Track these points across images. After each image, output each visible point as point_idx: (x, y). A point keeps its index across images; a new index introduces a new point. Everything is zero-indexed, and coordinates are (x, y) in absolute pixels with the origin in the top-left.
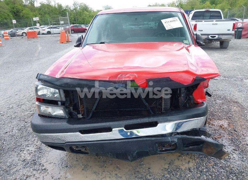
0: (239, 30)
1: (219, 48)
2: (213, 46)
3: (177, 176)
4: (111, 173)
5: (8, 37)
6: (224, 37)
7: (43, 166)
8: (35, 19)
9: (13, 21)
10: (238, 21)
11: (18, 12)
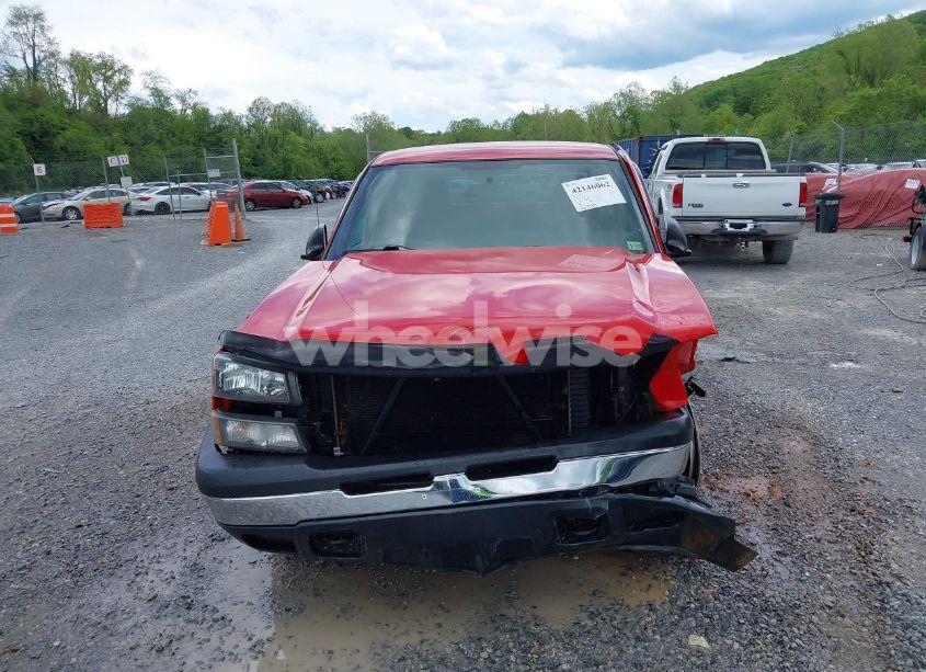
0: (828, 203)
1: (762, 263)
2: (742, 256)
3: (615, 623)
4: (423, 622)
5: (15, 225)
6: (772, 228)
7: (215, 610)
8: (113, 161)
9: (36, 166)
10: (825, 171)
11: (45, 133)
